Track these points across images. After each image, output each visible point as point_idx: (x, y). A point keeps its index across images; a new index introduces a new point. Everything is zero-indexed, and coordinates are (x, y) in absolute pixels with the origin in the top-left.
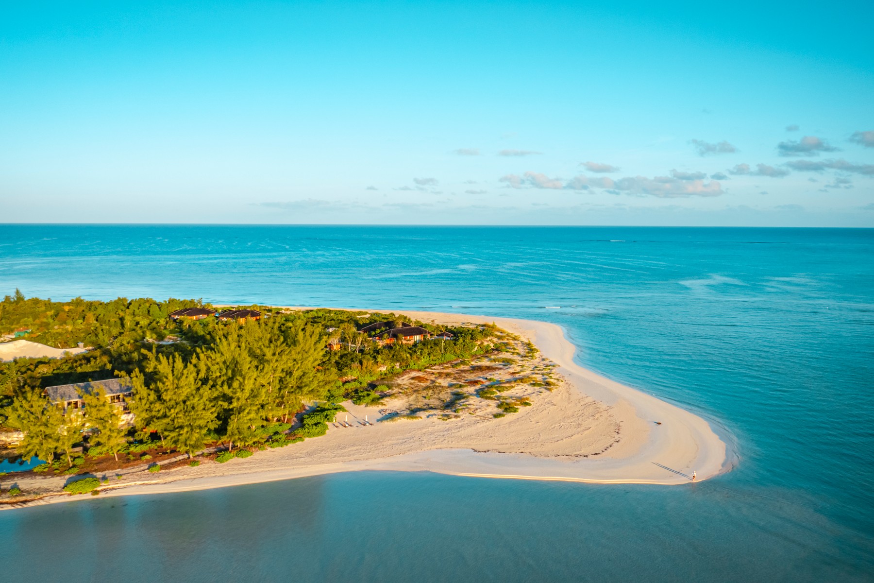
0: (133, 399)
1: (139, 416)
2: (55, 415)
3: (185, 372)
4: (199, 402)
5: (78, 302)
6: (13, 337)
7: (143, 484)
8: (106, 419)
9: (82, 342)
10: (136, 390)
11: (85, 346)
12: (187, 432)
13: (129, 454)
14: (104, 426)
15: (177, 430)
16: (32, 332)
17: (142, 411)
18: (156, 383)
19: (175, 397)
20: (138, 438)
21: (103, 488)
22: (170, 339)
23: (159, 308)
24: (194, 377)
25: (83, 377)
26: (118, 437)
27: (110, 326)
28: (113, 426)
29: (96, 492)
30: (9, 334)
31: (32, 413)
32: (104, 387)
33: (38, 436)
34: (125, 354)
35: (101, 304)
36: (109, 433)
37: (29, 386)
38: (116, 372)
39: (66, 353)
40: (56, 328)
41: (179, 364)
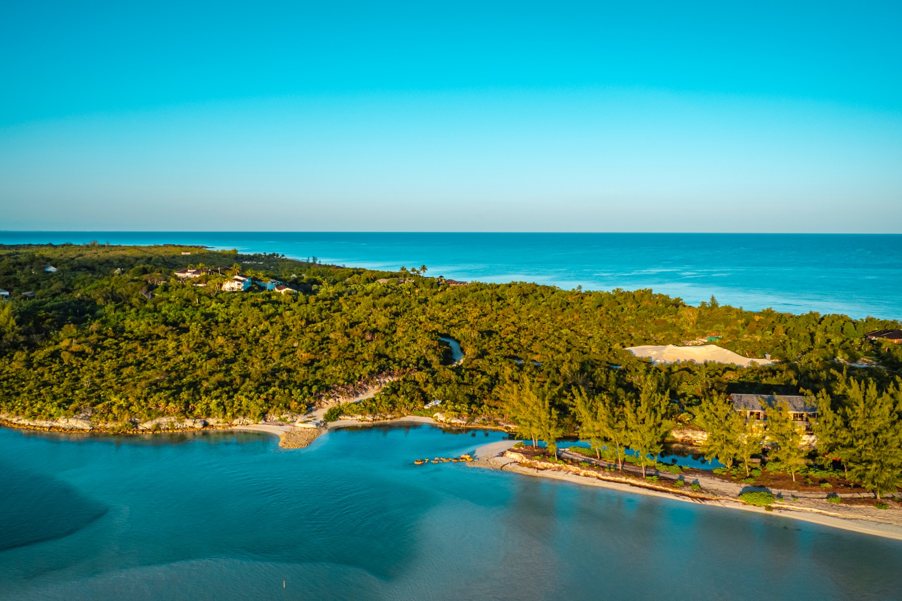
0: (817, 421)
1: (821, 440)
2: (737, 422)
3: (879, 401)
4: (894, 438)
5: (769, 313)
6: (706, 341)
7: (820, 513)
8: (787, 436)
9: (769, 353)
10: (822, 411)
11: (772, 358)
12: (876, 469)
13: (807, 477)
14: (784, 443)
15: (864, 464)
16: (723, 339)
17: (826, 436)
18: (844, 408)
19: (864, 427)
20: (818, 463)
21: (777, 505)
22: (865, 361)
23: (855, 326)
24: (889, 408)
25: (768, 390)
26: (798, 457)
27: (799, 341)
28: (793, 445)
29: (769, 508)
30: (702, 338)
31: (716, 416)
32: (788, 403)
33: (720, 440)
34: (813, 371)
35: (792, 317)
36: (788, 451)
37: (716, 389)
38: (801, 390)
39: (753, 363)
40: (746, 337)
41: (872, 391)
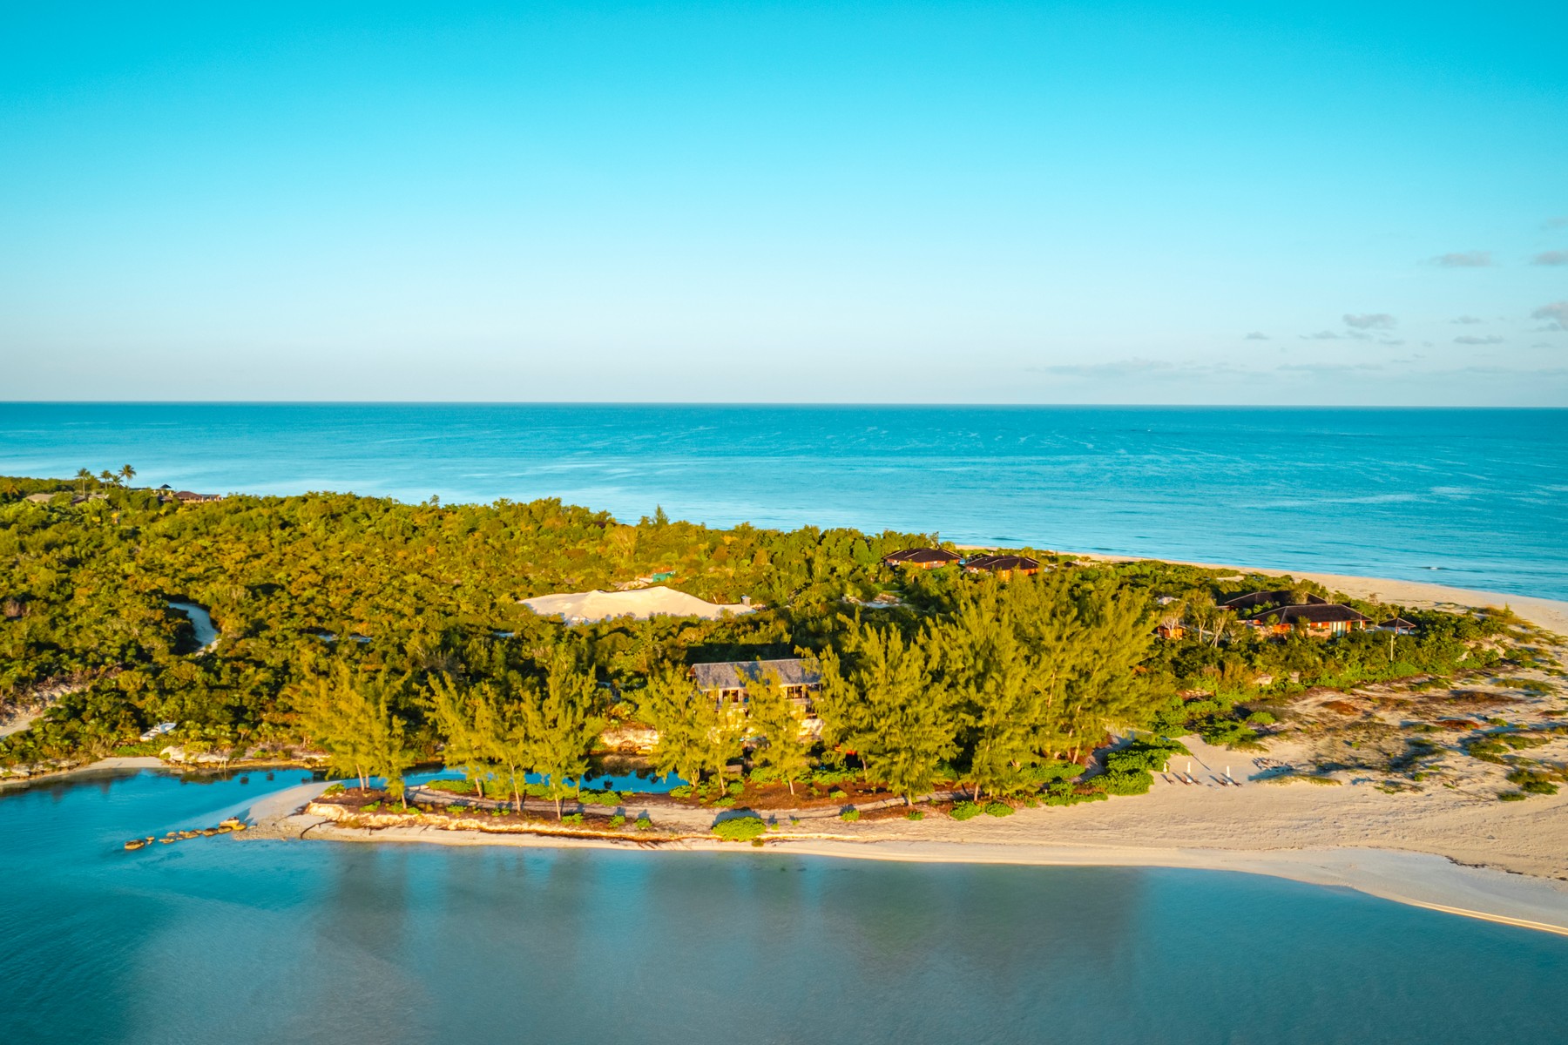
0: (822, 696)
1: (829, 724)
2: (704, 709)
3: (906, 657)
4: (927, 711)
5: (745, 531)
6: (651, 581)
7: (832, 839)
8: (779, 724)
9: (748, 595)
10: (827, 680)
11: (752, 603)
12: (906, 760)
13: (811, 785)
14: (775, 736)
15: (889, 755)
16: (676, 576)
17: (836, 717)
18: (859, 672)
19: (888, 699)
20: (827, 762)
21: (770, 836)
22: (884, 599)
23: (869, 546)
24: (920, 667)
25: (748, 653)
26: (797, 755)
27: (791, 573)
28: (789, 737)
29: (758, 842)
30: (645, 576)
31: (672, 703)
32: (779, 671)
33: (678, 741)
34: (812, 619)
35: (779, 535)
36: (782, 747)
37: (669, 660)
38: (797, 649)
39: (724, 612)
40: (712, 571)
41: (896, 643)
